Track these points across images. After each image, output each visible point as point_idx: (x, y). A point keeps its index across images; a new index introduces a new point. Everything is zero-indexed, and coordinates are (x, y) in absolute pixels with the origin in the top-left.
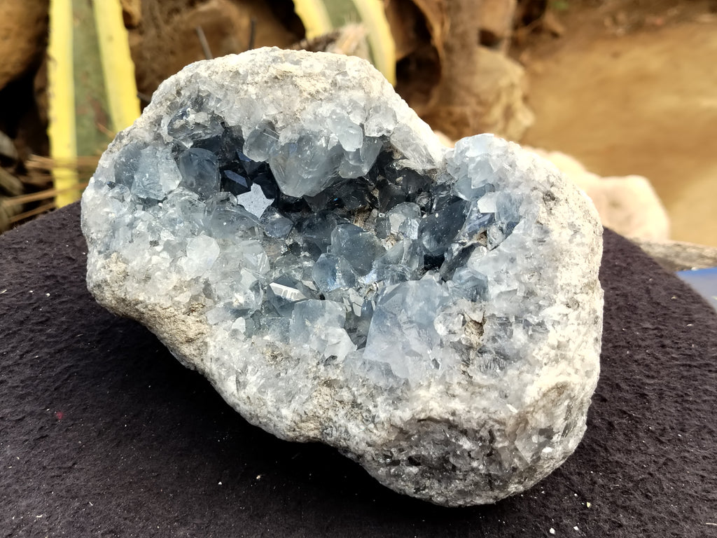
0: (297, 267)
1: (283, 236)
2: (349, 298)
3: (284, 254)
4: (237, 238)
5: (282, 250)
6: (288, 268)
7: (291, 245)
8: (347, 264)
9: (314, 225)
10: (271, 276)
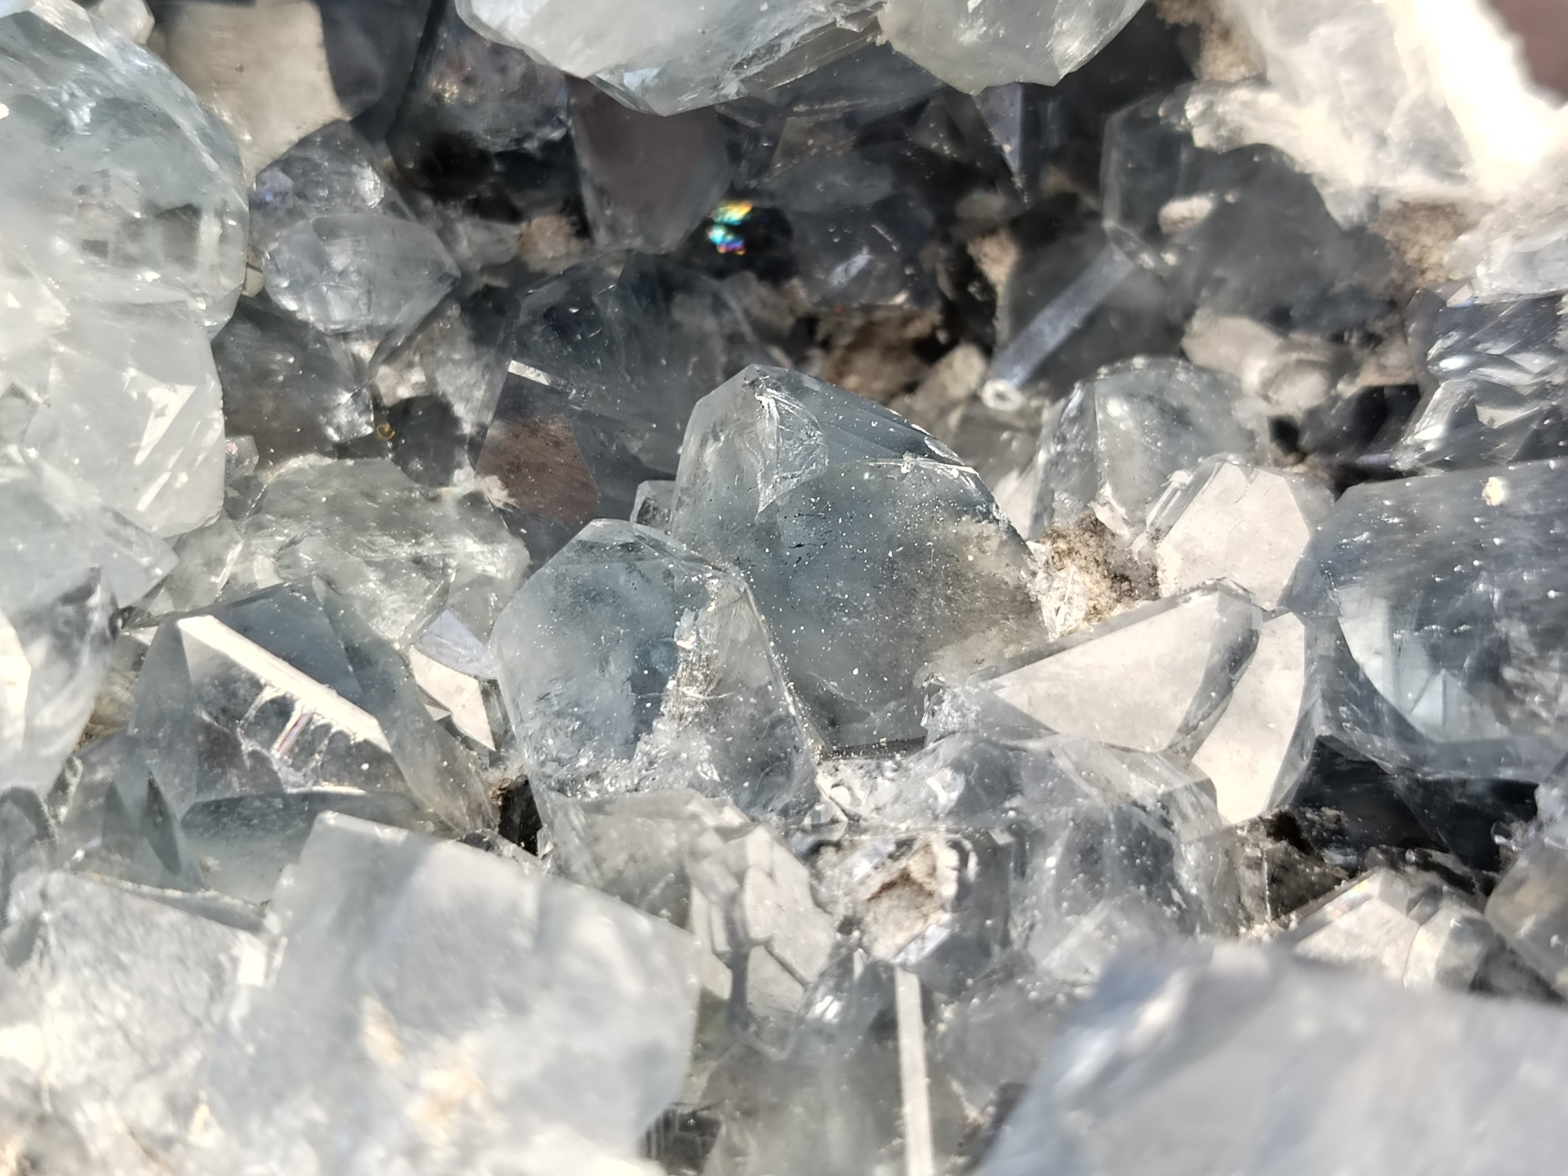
0: (405, 551)
1: (368, 332)
2: (732, 901)
3: (342, 450)
4: (61, 245)
5: (342, 417)
6: (346, 545)
7: (405, 407)
8: (754, 639)
9: (593, 323)
10: (214, 563)
